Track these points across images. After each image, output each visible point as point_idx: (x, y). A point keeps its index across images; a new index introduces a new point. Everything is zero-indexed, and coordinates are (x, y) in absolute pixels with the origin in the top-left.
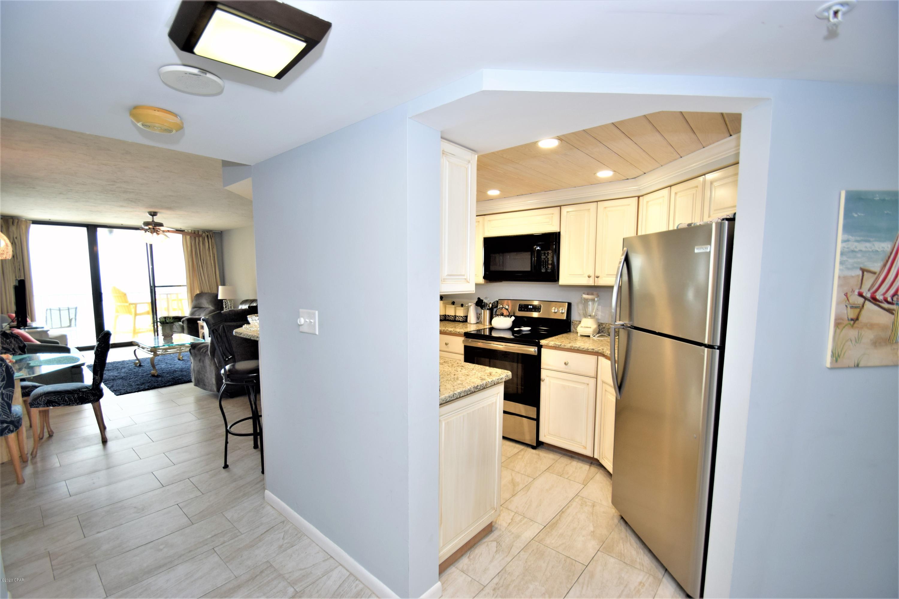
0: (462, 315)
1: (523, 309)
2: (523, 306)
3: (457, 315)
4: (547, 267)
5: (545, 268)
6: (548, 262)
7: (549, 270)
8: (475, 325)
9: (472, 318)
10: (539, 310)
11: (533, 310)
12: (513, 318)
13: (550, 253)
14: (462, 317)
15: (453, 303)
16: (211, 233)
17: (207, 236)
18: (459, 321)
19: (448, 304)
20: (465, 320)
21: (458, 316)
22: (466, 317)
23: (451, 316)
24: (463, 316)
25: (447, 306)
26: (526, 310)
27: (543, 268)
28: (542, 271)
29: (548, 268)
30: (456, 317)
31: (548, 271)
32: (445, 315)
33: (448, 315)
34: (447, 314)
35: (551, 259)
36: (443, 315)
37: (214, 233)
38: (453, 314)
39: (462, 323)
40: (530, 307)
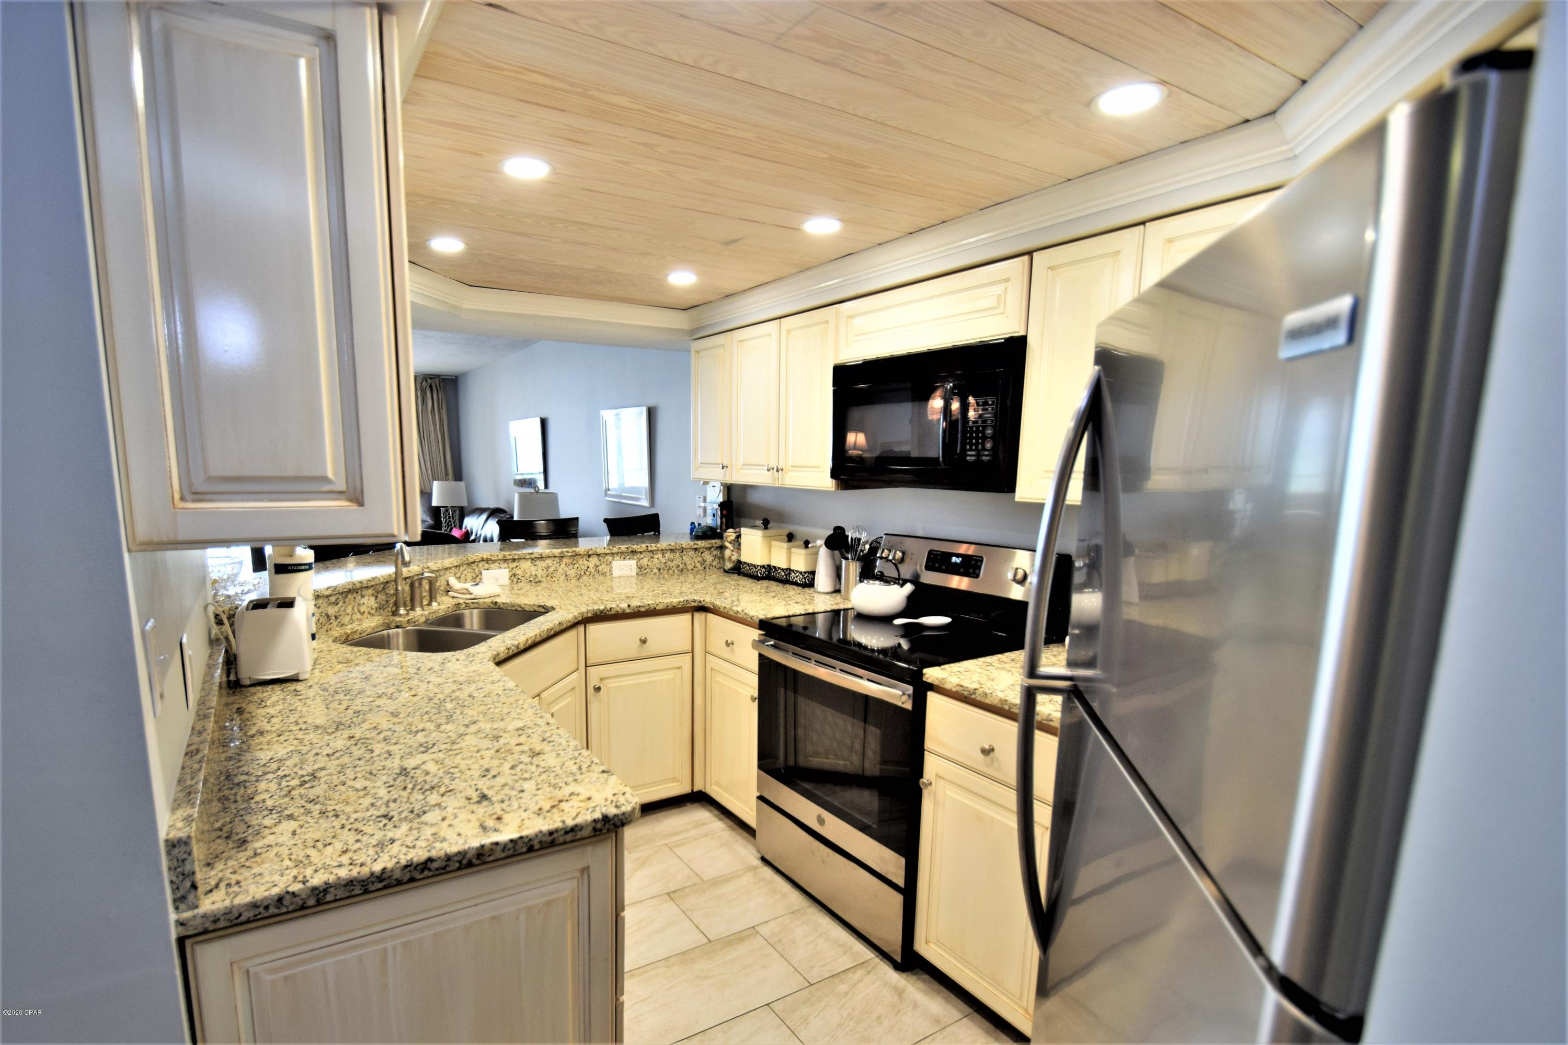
0: (803, 569)
1: (937, 565)
2: (939, 555)
3: (792, 568)
4: (980, 447)
5: (977, 449)
6: (983, 432)
7: (986, 456)
8: (828, 597)
9: (823, 581)
10: (977, 571)
11: (962, 570)
12: (909, 588)
13: (990, 403)
14: (801, 573)
15: (790, 537)
16: (437, 380)
17: (431, 386)
18: (796, 584)
19: (777, 540)
20: (808, 582)
21: (793, 571)
22: (813, 573)
23: (779, 568)
24: (805, 573)
25: (774, 543)
26: (944, 568)
27: (971, 450)
28: (968, 458)
29: (984, 449)
30: (790, 574)
31: (984, 458)
32: (769, 566)
33: (774, 567)
34: (773, 564)
35: (992, 420)
36: (763, 567)
37: (444, 379)
38: (784, 566)
39: (800, 588)
40: (954, 559)
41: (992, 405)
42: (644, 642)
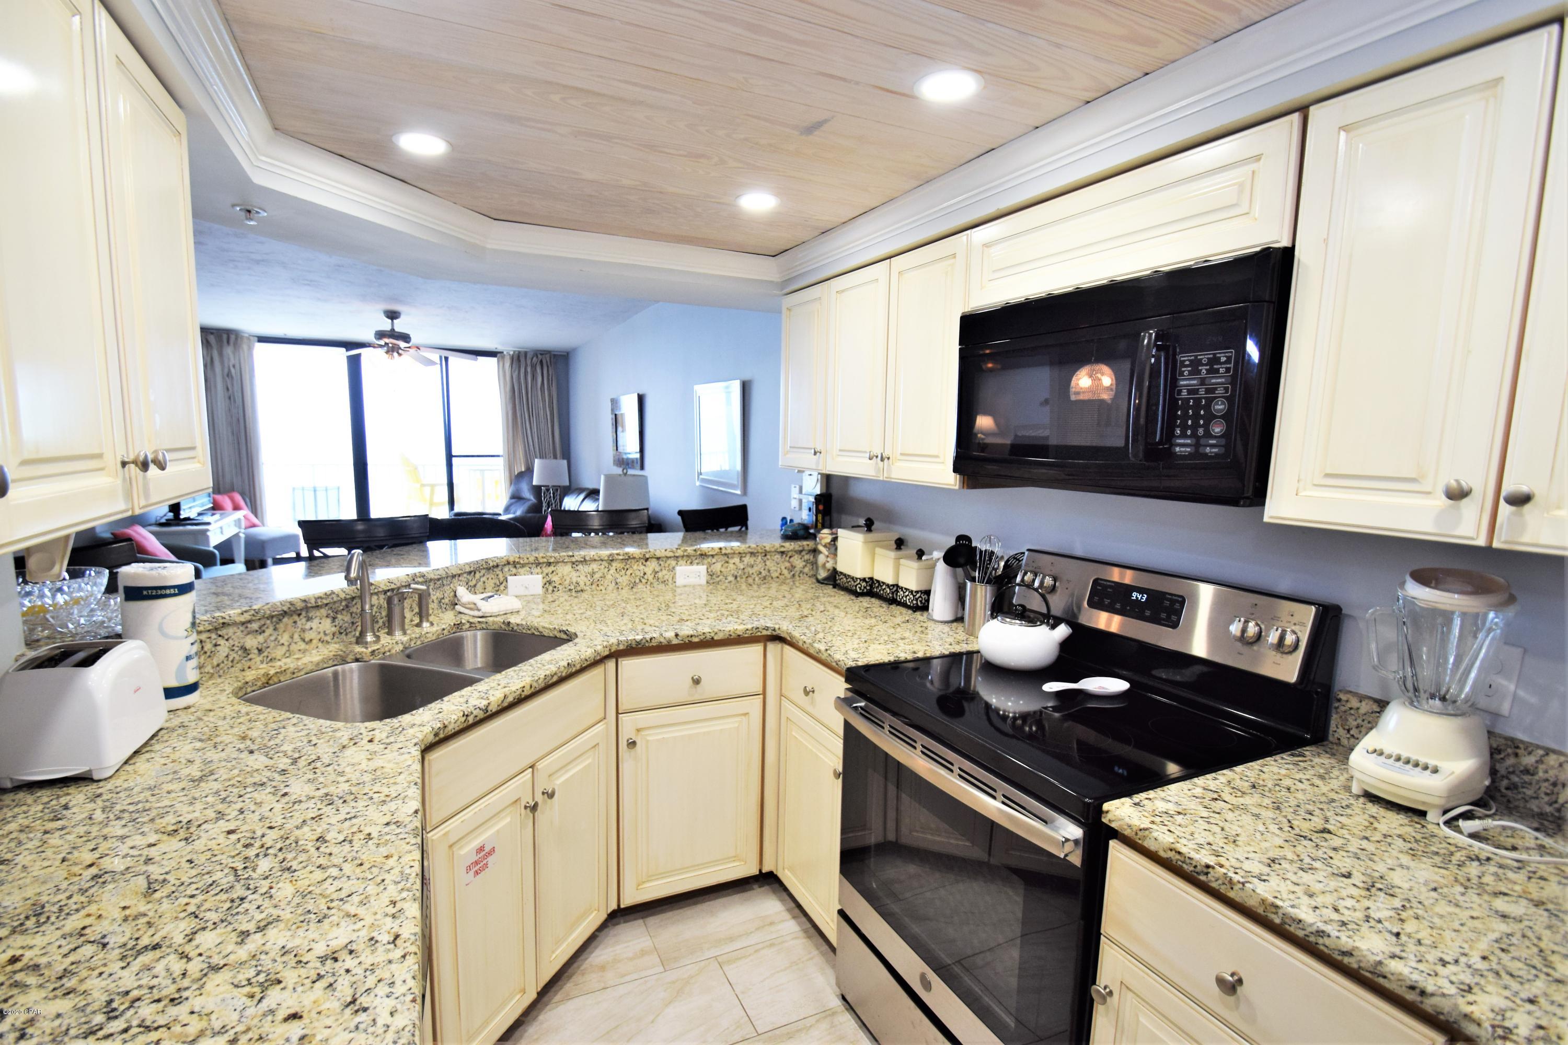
0: (914, 587)
1: (1107, 601)
2: (1110, 587)
3: (901, 584)
4: (1201, 431)
5: (1194, 435)
6: (1208, 407)
7: (1212, 446)
8: (946, 628)
9: (941, 605)
10: (1174, 618)
11: (1148, 613)
12: (1063, 631)
13: (1223, 359)
14: (912, 592)
15: (900, 544)
16: (548, 356)
17: (541, 362)
18: (904, 605)
19: (882, 547)
20: (921, 602)
21: (902, 588)
22: (928, 593)
23: (884, 583)
24: (917, 592)
25: (879, 551)
26: (1118, 606)
27: (1183, 435)
28: (1177, 449)
29: (1208, 435)
30: (897, 591)
31: (1208, 450)
32: (871, 579)
33: (878, 581)
34: (876, 577)
35: (1226, 389)
36: (864, 580)
37: (555, 355)
38: (890, 581)
39: (910, 612)
40: (1135, 595)
41: (1225, 363)
42: (697, 682)
